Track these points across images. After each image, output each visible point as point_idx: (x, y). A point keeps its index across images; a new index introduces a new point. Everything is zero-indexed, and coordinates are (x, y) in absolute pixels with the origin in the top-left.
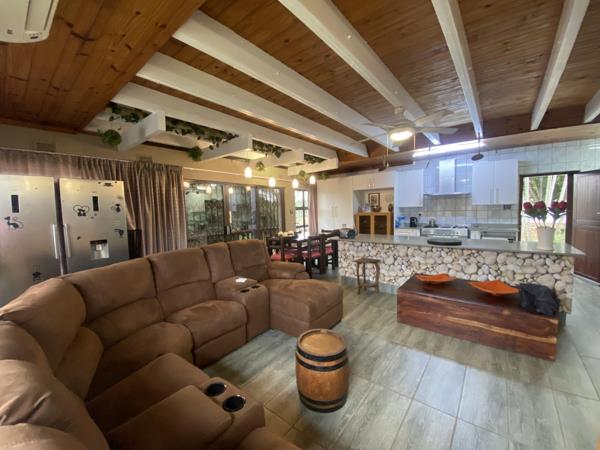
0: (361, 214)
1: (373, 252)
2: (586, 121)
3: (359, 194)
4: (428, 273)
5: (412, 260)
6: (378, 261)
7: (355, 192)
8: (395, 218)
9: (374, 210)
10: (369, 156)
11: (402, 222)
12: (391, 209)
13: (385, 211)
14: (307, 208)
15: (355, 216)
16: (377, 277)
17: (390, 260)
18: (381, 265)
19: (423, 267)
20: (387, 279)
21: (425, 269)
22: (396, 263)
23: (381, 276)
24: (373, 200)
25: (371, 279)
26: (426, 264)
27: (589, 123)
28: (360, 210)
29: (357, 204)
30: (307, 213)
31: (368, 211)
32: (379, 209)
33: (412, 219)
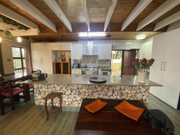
0: (56, 62)
1: (58, 88)
2: (137, 30)
3: (55, 52)
4: (89, 97)
5: (81, 91)
6: (62, 93)
7: (53, 51)
8: (72, 64)
9: (63, 60)
10: (58, 32)
11: (75, 66)
12: (70, 60)
13: (67, 61)
14: (24, 58)
15: (53, 63)
16: (61, 103)
17: (68, 92)
18: (64, 96)
19: (87, 94)
20: (67, 103)
21: (88, 96)
22: (72, 94)
23: (64, 102)
24: (62, 56)
25: (57, 105)
26: (89, 93)
27: (137, 31)
28: (56, 60)
29: (54, 57)
30: (24, 61)
31: (60, 61)
32: (65, 60)
33: (78, 64)
